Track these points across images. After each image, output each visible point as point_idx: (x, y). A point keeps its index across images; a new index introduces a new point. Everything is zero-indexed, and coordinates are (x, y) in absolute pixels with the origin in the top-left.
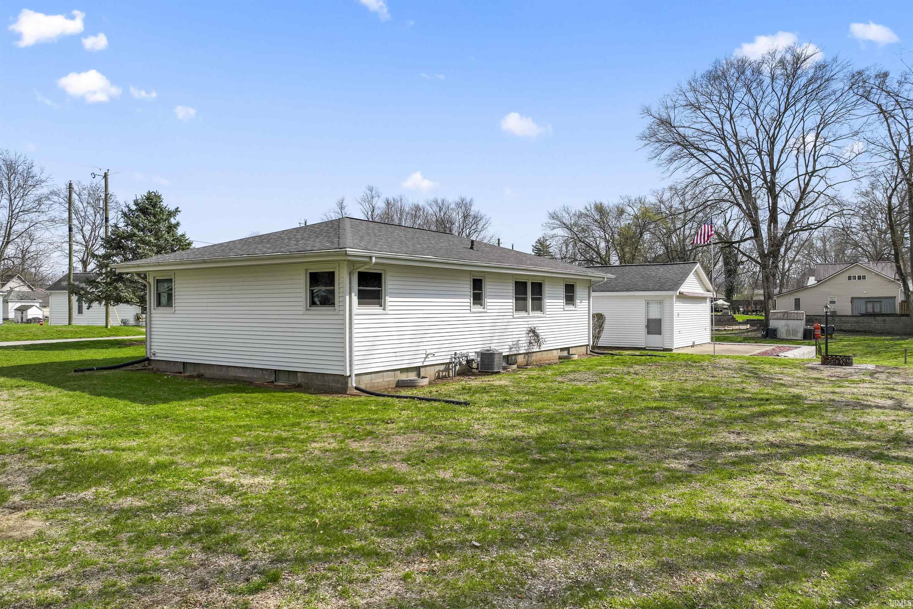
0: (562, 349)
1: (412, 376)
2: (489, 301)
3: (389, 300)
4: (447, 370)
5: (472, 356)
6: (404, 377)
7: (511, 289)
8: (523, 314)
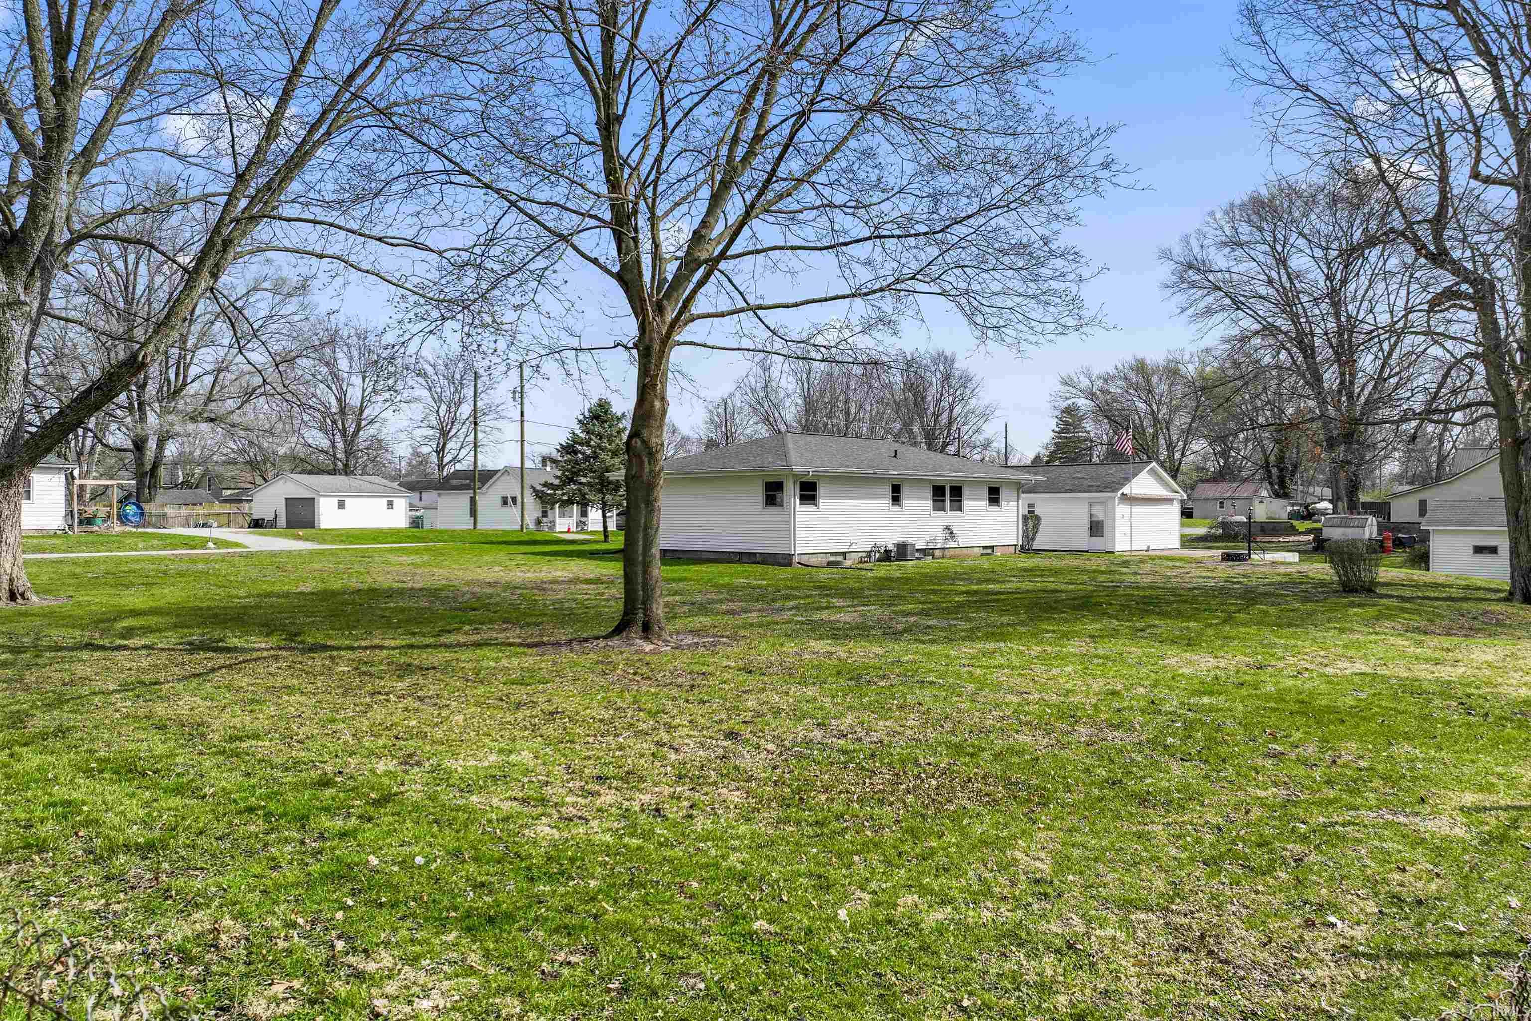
0: (985, 548)
1: (839, 558)
2: (905, 502)
3: (822, 501)
4: (869, 557)
5: (890, 547)
6: (832, 559)
7: (929, 492)
8: (942, 513)
